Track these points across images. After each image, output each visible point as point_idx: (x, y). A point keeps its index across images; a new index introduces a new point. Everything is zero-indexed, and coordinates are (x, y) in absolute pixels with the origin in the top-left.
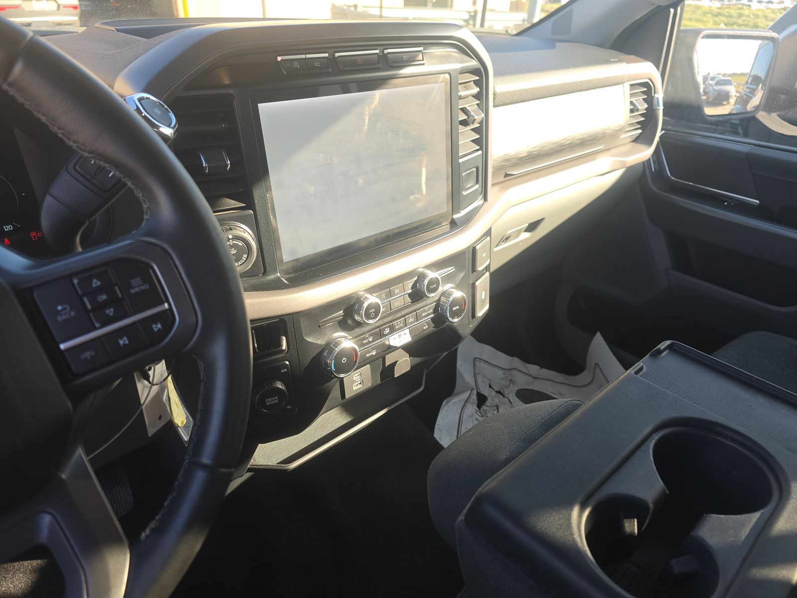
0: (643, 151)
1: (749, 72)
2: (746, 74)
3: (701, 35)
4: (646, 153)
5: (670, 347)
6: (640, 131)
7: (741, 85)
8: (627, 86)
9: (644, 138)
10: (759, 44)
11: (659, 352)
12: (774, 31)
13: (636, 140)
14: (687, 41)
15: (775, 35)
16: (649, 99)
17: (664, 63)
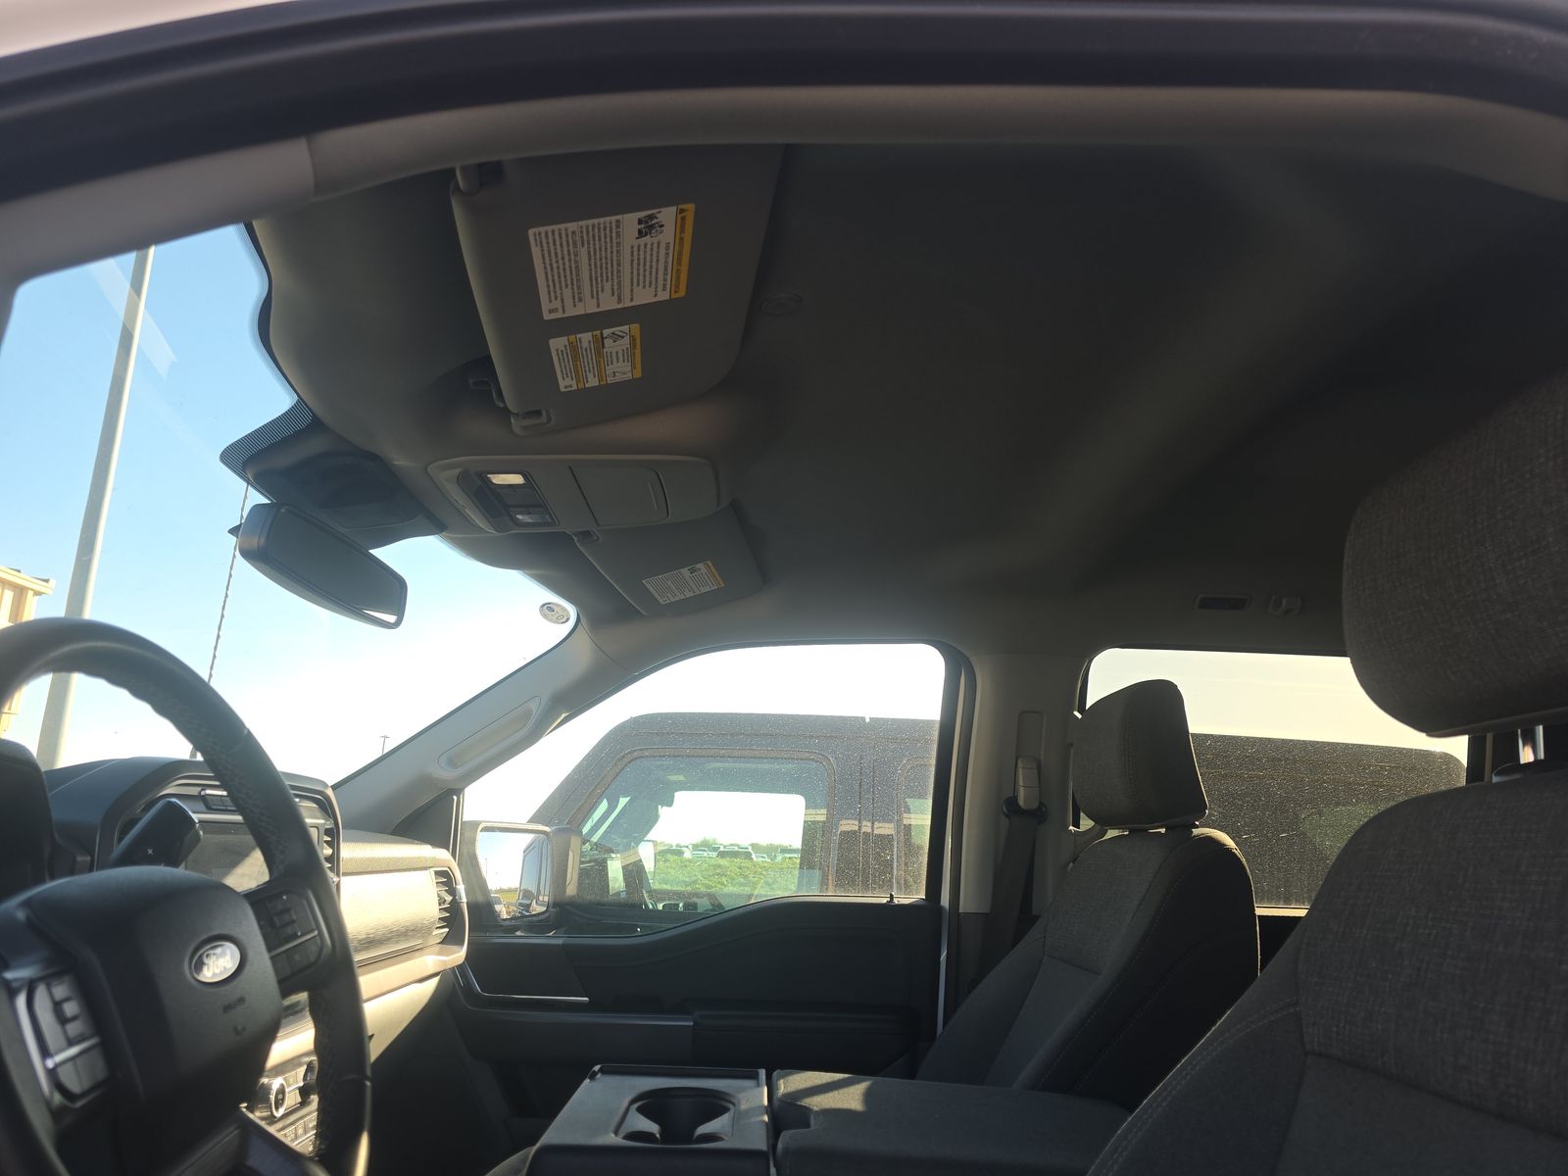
0: (455, 953)
1: (518, 886)
2: (515, 890)
3: (480, 828)
4: (459, 955)
5: (601, 1070)
6: (447, 930)
7: (512, 904)
8: (432, 870)
9: (452, 939)
10: (524, 846)
11: (595, 1073)
12: (538, 822)
13: (445, 941)
14: (467, 834)
15: (547, 829)
16: (452, 891)
17: (454, 855)
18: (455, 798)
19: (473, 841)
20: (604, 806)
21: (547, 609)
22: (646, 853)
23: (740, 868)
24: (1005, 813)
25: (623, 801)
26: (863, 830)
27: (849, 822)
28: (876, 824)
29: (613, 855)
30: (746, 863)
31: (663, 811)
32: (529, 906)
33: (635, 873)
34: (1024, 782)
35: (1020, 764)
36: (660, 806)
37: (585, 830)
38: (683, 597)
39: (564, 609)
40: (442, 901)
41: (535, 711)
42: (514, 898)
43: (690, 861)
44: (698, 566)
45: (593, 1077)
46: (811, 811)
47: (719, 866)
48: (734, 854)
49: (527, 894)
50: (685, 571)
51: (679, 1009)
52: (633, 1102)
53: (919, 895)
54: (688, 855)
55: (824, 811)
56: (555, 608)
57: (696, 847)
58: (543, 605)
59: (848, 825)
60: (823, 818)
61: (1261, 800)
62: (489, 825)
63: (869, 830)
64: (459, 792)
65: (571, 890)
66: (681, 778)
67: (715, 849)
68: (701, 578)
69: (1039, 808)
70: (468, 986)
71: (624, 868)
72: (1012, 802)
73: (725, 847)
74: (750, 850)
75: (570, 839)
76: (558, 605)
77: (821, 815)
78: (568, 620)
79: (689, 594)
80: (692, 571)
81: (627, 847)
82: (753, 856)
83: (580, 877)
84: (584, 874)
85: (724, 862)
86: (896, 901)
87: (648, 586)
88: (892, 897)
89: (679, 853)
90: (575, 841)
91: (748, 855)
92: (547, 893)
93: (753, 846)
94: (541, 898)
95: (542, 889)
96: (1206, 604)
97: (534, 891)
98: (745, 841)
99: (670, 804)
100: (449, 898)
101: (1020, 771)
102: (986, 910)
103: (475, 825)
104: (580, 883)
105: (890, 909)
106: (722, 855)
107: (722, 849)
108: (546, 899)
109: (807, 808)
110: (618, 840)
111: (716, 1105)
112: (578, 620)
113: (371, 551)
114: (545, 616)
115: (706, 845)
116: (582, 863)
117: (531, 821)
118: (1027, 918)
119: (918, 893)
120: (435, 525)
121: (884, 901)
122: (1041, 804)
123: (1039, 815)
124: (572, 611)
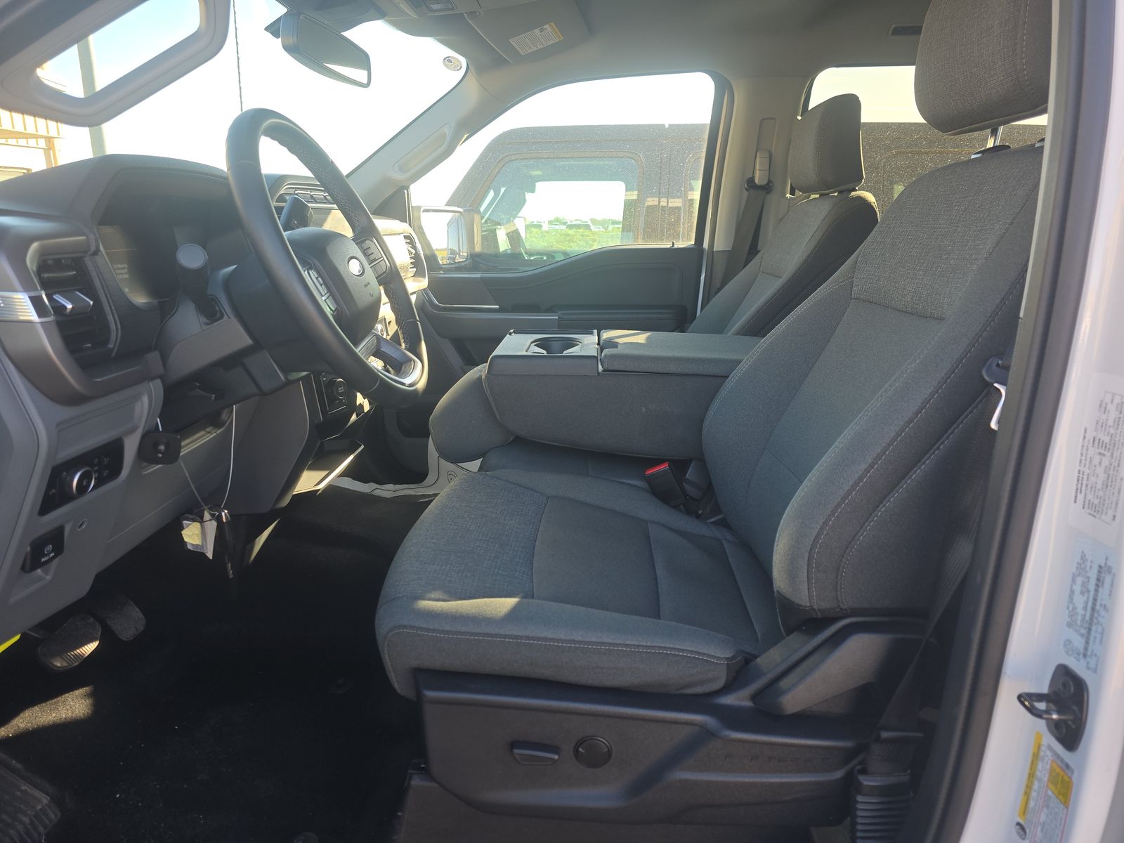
0: (422, 282)
1: (447, 246)
2: (446, 249)
3: (422, 210)
4: (424, 283)
5: (514, 332)
6: (416, 269)
7: (446, 257)
8: (402, 236)
9: (419, 274)
10: (447, 221)
12: (452, 205)
13: (416, 275)
14: (415, 214)
15: (461, 210)
16: (414, 247)
17: (410, 225)
18: (405, 191)
19: (419, 218)
20: (491, 194)
21: (448, 60)
22: (519, 224)
23: (582, 236)
24: (746, 189)
25: (503, 190)
26: (662, 204)
27: (653, 199)
28: (670, 200)
29: (499, 227)
30: (587, 232)
31: (528, 196)
32: (454, 259)
33: (514, 237)
34: (759, 167)
35: (758, 156)
36: (526, 193)
37: (482, 209)
38: (536, 49)
39: (458, 61)
40: (410, 253)
41: (447, 133)
42: (445, 254)
43: (547, 232)
44: (545, 27)
45: (510, 334)
46: (628, 193)
47: (568, 235)
48: (578, 226)
49: (452, 252)
50: (537, 31)
51: (550, 310)
52: (532, 343)
53: (690, 242)
54: (545, 227)
55: (636, 193)
56: (453, 60)
57: (550, 222)
58: (445, 59)
59: (652, 201)
60: (635, 197)
61: (917, 170)
62: (426, 208)
63: (665, 204)
64: (407, 188)
65: (478, 249)
66: (539, 173)
67: (565, 224)
68: (547, 35)
69: (768, 184)
70: (430, 301)
71: (507, 234)
72: (751, 181)
73: (571, 222)
74: (589, 223)
75: (473, 216)
76: (454, 58)
77: (634, 195)
78: (461, 68)
79: (540, 47)
80: (542, 30)
81: (508, 221)
82: (592, 227)
83: (482, 239)
84: (484, 238)
85: (571, 232)
86: (676, 246)
87: (513, 43)
88: (673, 244)
89: (539, 226)
90: (477, 217)
91: (587, 227)
92: (465, 250)
93: (592, 220)
94: (461, 254)
95: (461, 249)
96: (897, 32)
97: (457, 250)
98: (586, 219)
99: (533, 191)
100: (414, 252)
101: (758, 160)
102: (729, 248)
103: (419, 208)
104: (483, 243)
105: (672, 251)
106: (570, 227)
107: (569, 223)
108: (465, 254)
109: (627, 190)
110: (504, 217)
111: (571, 344)
112: (468, 68)
113: (342, 33)
114: (446, 66)
115: (558, 221)
116: (482, 231)
117: (448, 204)
118: (753, 250)
119: (690, 240)
120: (381, 14)
121: (669, 246)
122: (770, 181)
123: (767, 188)
124: (463, 61)
